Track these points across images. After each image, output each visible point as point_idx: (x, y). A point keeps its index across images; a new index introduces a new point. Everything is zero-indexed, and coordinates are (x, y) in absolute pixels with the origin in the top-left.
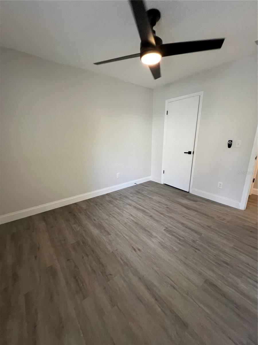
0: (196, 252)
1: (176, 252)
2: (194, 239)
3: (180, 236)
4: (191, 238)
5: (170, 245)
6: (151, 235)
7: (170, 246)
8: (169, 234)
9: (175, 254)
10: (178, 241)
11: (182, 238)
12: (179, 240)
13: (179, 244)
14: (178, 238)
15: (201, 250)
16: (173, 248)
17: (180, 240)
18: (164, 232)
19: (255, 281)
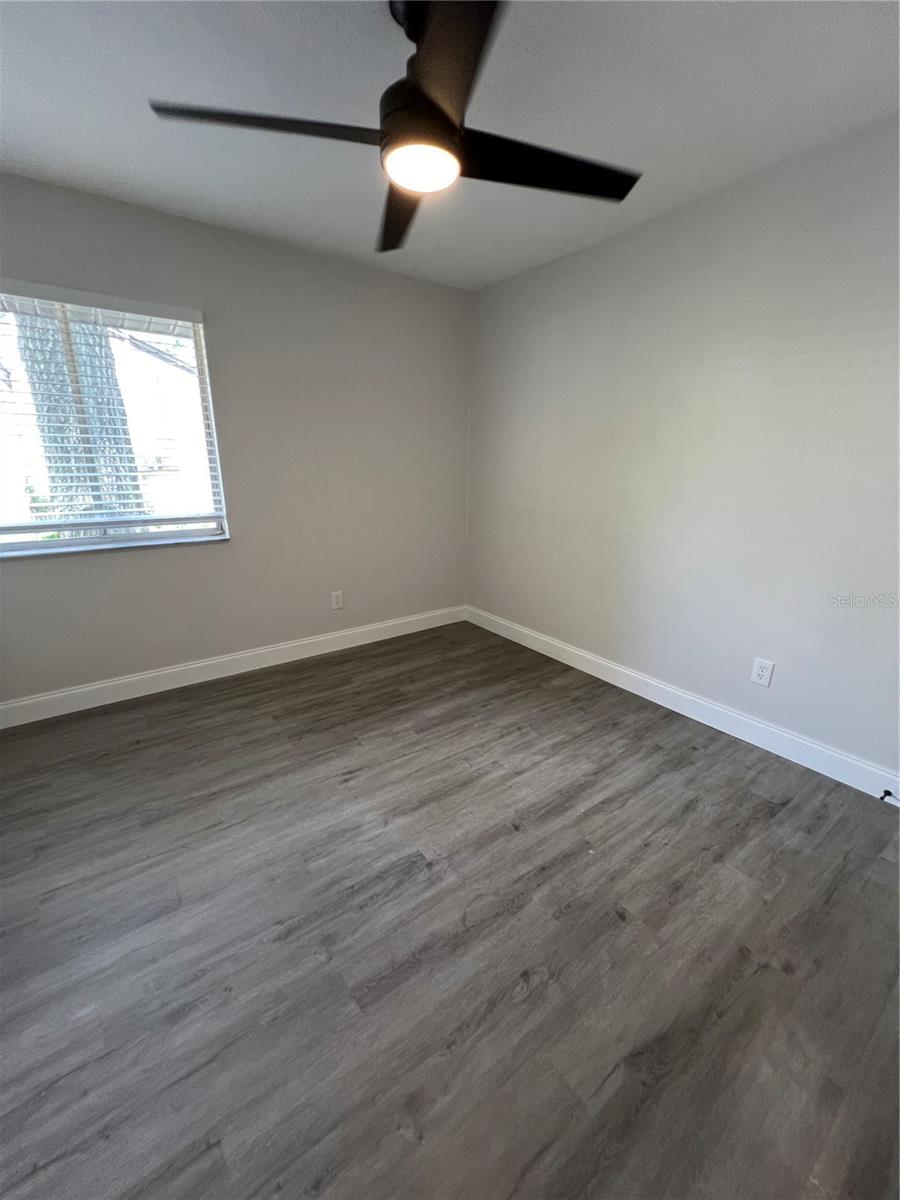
0: (278, 923)
1: (306, 861)
2: (342, 945)
3: (371, 898)
4: (349, 940)
5: (337, 853)
6: (397, 811)
7: (334, 851)
8: (392, 866)
9: (298, 855)
10: (347, 883)
11: (358, 900)
12: (352, 887)
13: (334, 882)
14: (363, 887)
15: (277, 944)
16: (324, 857)
17: (353, 891)
18: (411, 850)
19: (54, 1083)
